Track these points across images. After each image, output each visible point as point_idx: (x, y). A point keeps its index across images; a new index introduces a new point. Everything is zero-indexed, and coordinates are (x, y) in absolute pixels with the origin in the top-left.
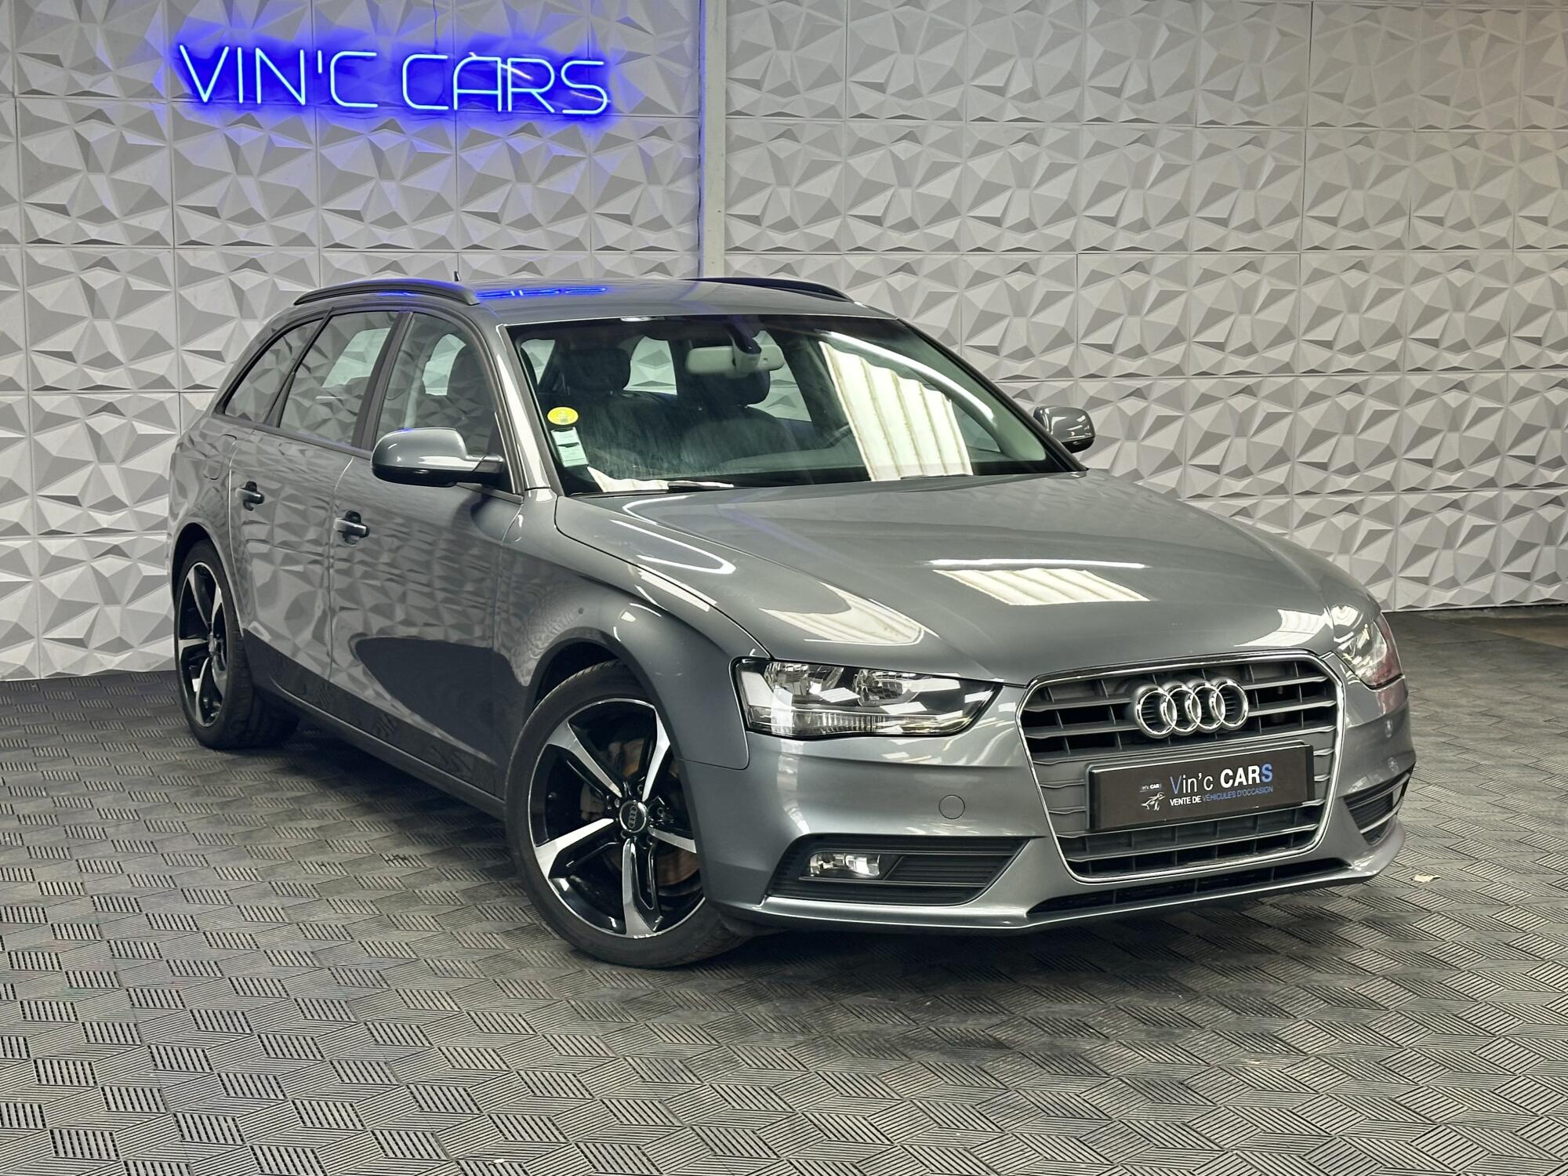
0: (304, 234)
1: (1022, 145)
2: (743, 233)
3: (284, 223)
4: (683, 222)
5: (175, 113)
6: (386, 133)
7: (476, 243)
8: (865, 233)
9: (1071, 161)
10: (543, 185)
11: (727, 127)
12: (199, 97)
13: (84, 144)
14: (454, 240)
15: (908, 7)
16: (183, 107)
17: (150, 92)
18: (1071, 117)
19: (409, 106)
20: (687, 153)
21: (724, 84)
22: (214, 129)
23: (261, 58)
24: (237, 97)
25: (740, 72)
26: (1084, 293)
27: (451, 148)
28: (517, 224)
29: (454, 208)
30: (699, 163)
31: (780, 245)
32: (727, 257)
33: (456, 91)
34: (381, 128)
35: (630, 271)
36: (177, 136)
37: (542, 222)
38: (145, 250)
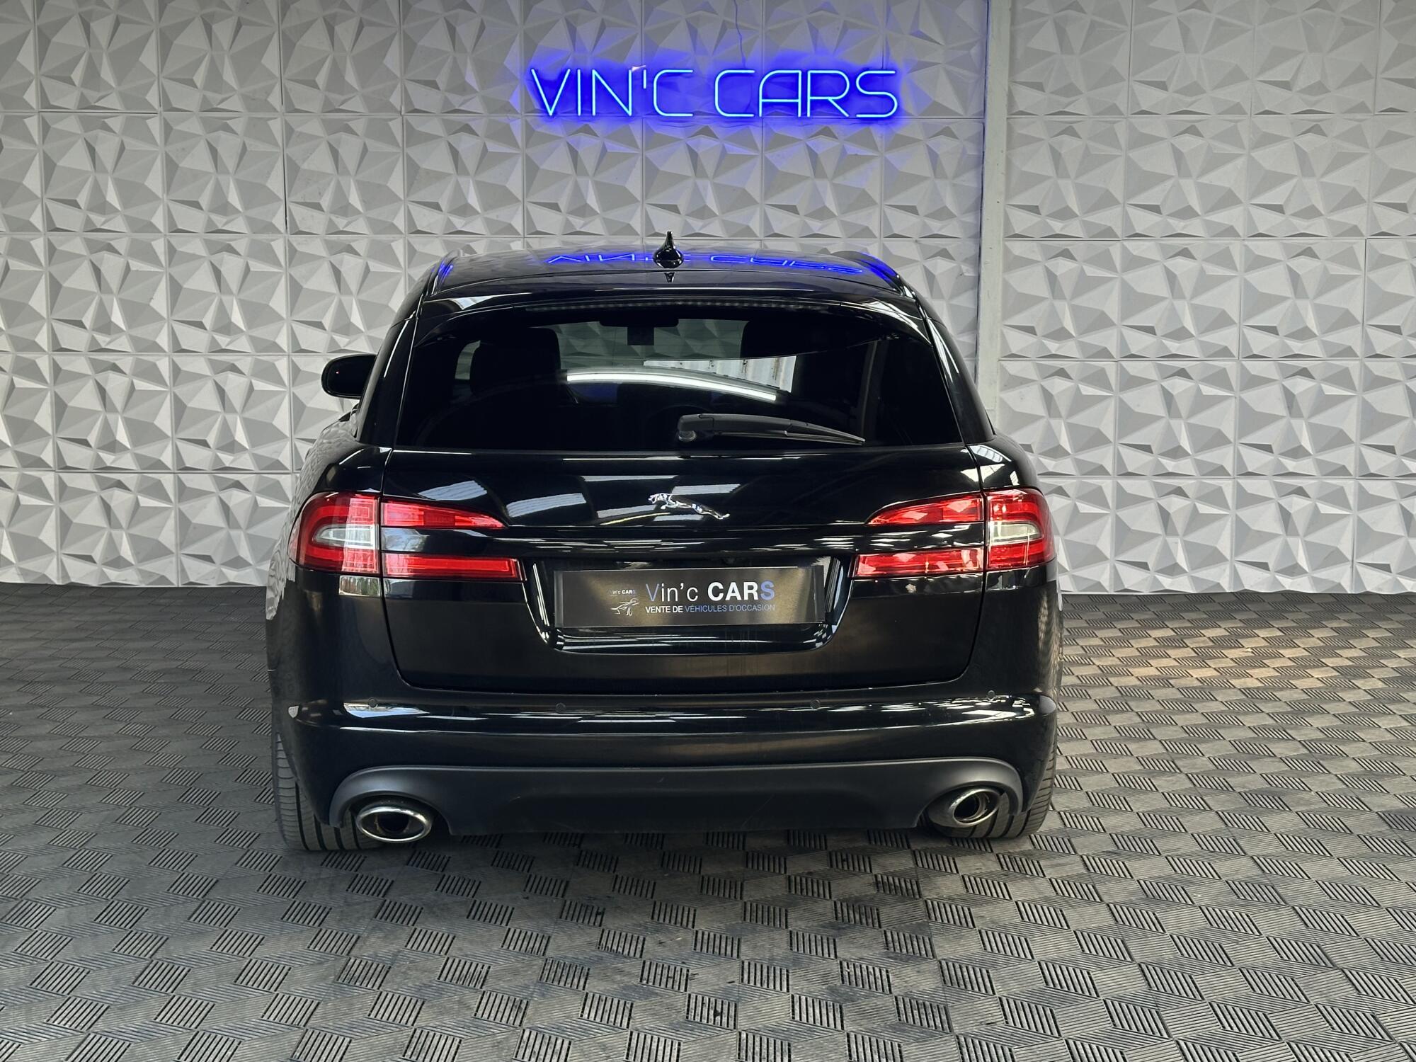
0: (629, 224)
1: (1310, 136)
2: (1022, 221)
3: (614, 215)
4: (967, 211)
5: (528, 125)
6: (704, 138)
7: (777, 232)
8: (1143, 221)
9: (1362, 150)
10: (839, 180)
11: (1009, 125)
12: (547, 112)
13: (455, 154)
14: (759, 231)
15: (1192, 10)
16: (534, 118)
17: (507, 109)
18: (1362, 108)
19: (719, 115)
20: (972, 151)
21: (1007, 89)
22: (560, 138)
23: (596, 77)
24: (577, 112)
25: (1022, 77)
26: (1373, 276)
27: (755, 148)
28: (813, 215)
29: (758, 200)
30: (981, 160)
31: (1058, 232)
32: (1006, 243)
33: (761, 101)
34: (698, 134)
35: (915, 255)
36: (528, 145)
37: (836, 213)
38: (501, 239)
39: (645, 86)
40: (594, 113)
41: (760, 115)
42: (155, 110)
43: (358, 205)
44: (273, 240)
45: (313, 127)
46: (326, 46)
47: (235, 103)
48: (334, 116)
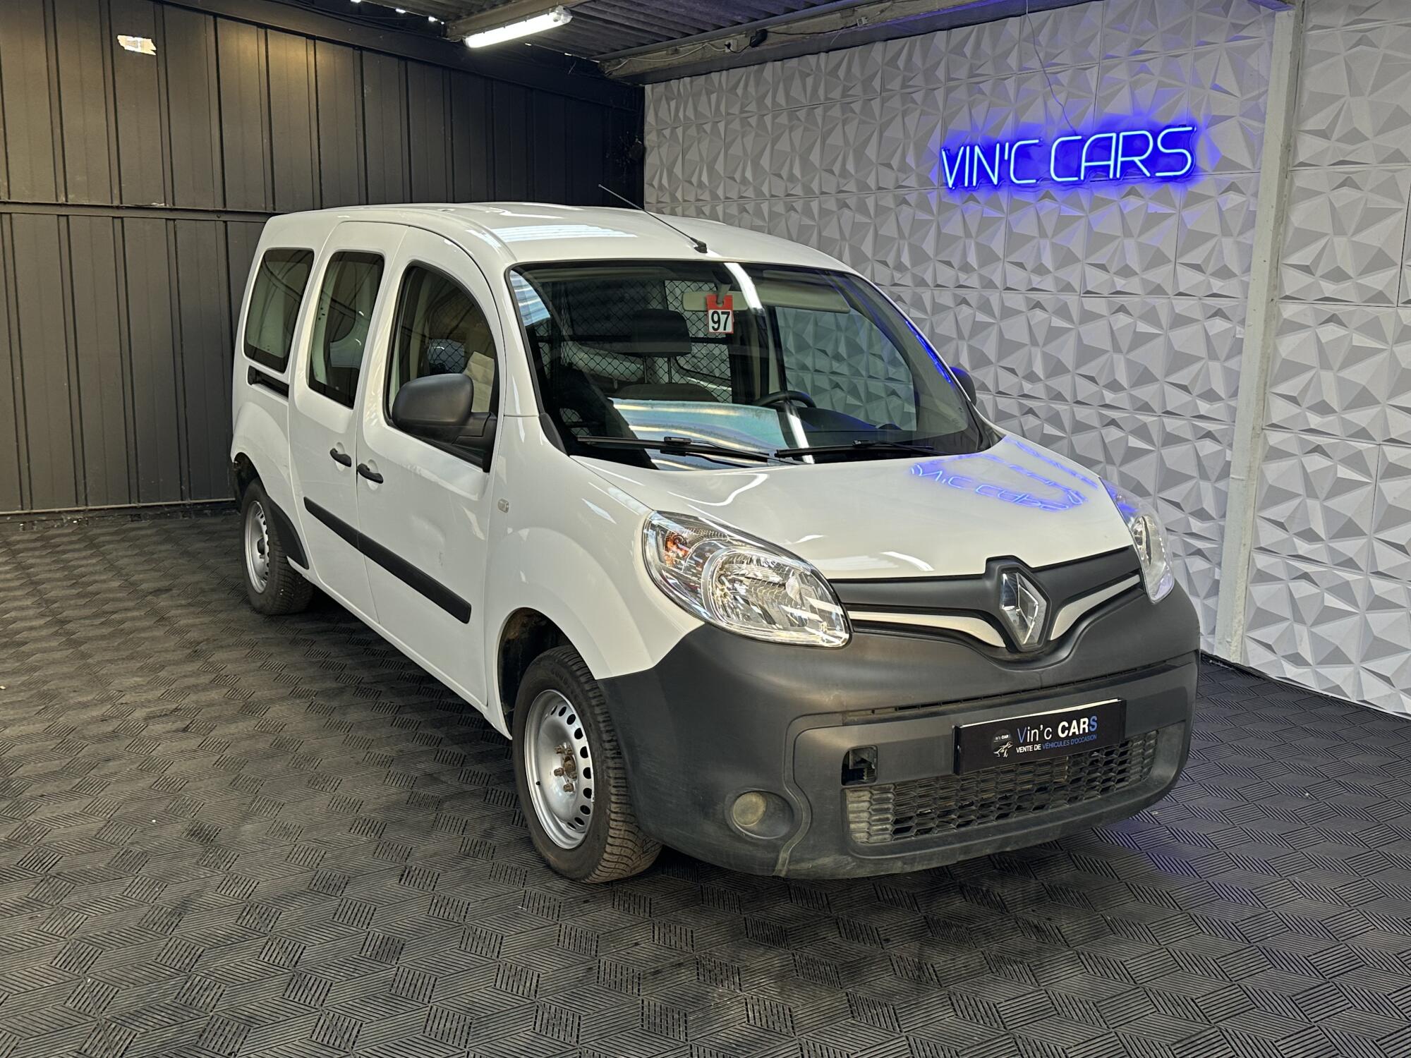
0: (993, 280)
2: (1294, 282)
3: (984, 272)
4: (1244, 271)
6: (1047, 202)
7: (1088, 289)
10: (1141, 239)
12: (948, 185)
13: (898, 222)
14: (1078, 287)
17: (927, 183)
19: (1053, 180)
20: (1254, 206)
22: (957, 206)
23: (977, 152)
24: (964, 184)
25: (1311, 124)
27: (1084, 211)
28: (1118, 273)
29: (1080, 258)
31: (1329, 295)
33: (1084, 164)
34: (1043, 198)
35: (1197, 314)
36: (939, 213)
37: (1138, 272)
38: (919, 290)
39: (1006, 157)
40: (974, 184)
41: (1082, 178)
42: (766, 197)
45: (830, 204)
46: (841, 144)
47: (798, 190)
48: (842, 196)
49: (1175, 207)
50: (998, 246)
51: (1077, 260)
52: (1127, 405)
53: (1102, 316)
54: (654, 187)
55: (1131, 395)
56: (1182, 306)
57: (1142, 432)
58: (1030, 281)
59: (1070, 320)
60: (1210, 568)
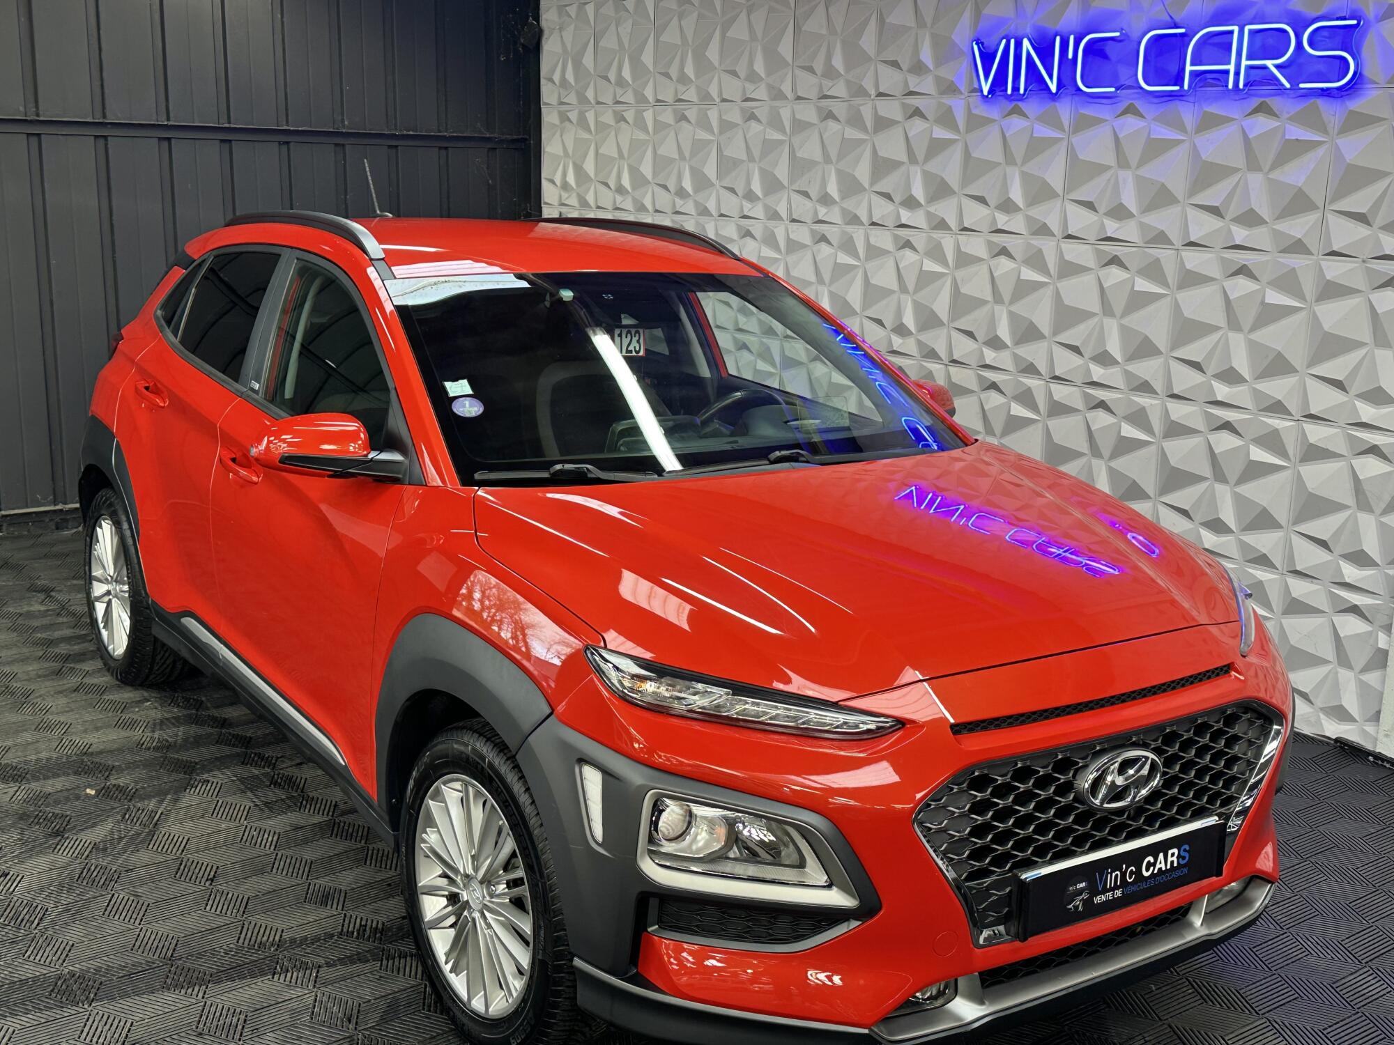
3: (1034, 212)
5: (968, 107)
6: (1130, 119)
7: (1192, 239)
10: (1273, 175)
12: (982, 91)
13: (907, 140)
14: (1176, 237)
16: (975, 101)
17: (950, 89)
19: (1141, 88)
22: (995, 120)
23: (1027, 48)
24: (1006, 91)
27: (1186, 132)
28: (1238, 220)
29: (1180, 198)
33: (1188, 68)
34: (1124, 112)
35: (1359, 282)
36: (969, 130)
37: (1267, 219)
38: (937, 235)
39: (1070, 56)
40: (1022, 91)
41: (1186, 87)
42: (715, 101)
43: (836, 196)
44: (776, 227)
45: (808, 113)
46: (824, 32)
47: (761, 93)
48: (824, 103)
49: (1324, 131)
50: (1055, 177)
51: (1173, 200)
52: (1249, 404)
53: (1212, 279)
54: (554, 83)
55: (1255, 389)
56: (1335, 270)
57: (1272, 441)
58: (1103, 226)
59: (1163, 282)
60: (1371, 632)
